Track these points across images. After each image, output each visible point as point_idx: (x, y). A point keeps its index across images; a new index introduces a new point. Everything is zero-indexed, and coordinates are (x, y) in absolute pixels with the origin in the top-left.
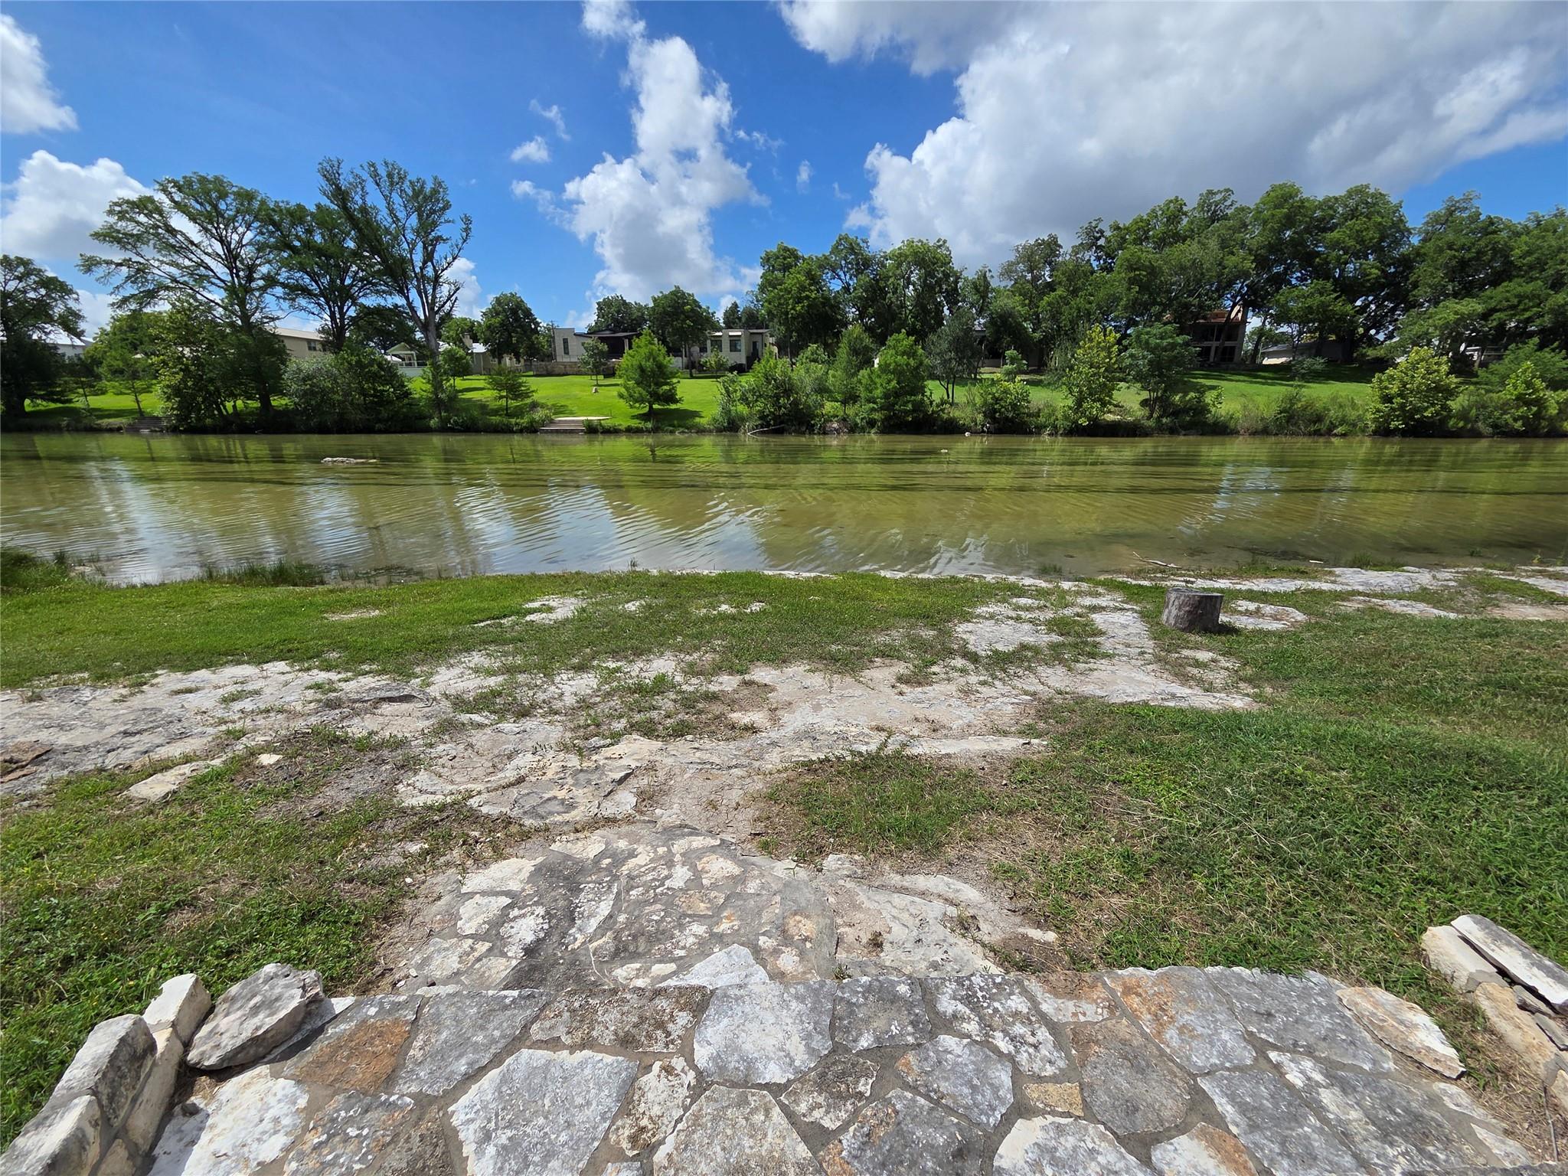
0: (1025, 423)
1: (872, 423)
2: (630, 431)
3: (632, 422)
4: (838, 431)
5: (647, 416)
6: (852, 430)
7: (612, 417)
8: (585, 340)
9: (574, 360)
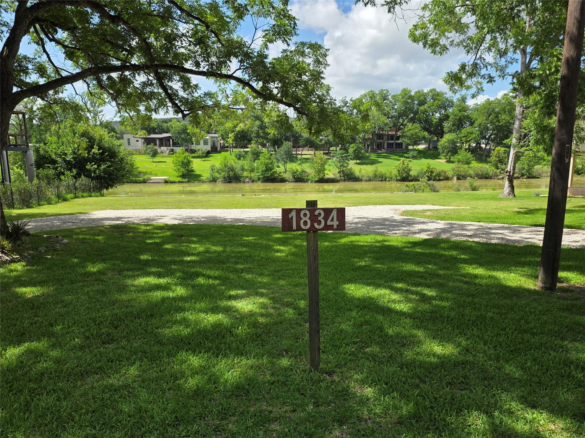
0: (303, 179)
1: (259, 179)
2: (179, 182)
3: (180, 179)
4: (248, 182)
5: (183, 176)
6: (253, 181)
7: (171, 177)
8: (138, 139)
9: (134, 148)
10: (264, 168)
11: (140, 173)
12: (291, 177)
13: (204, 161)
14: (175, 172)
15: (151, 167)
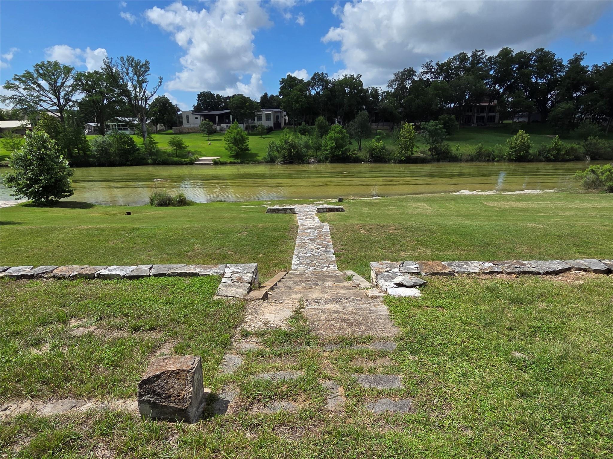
0: (384, 158)
1: (327, 159)
3: (231, 160)
4: (313, 162)
5: (236, 156)
6: (319, 161)
7: (222, 157)
8: (197, 116)
9: (192, 126)
10: (334, 144)
11: (189, 152)
12: (368, 156)
13: (264, 138)
14: (227, 151)
15: (203, 145)
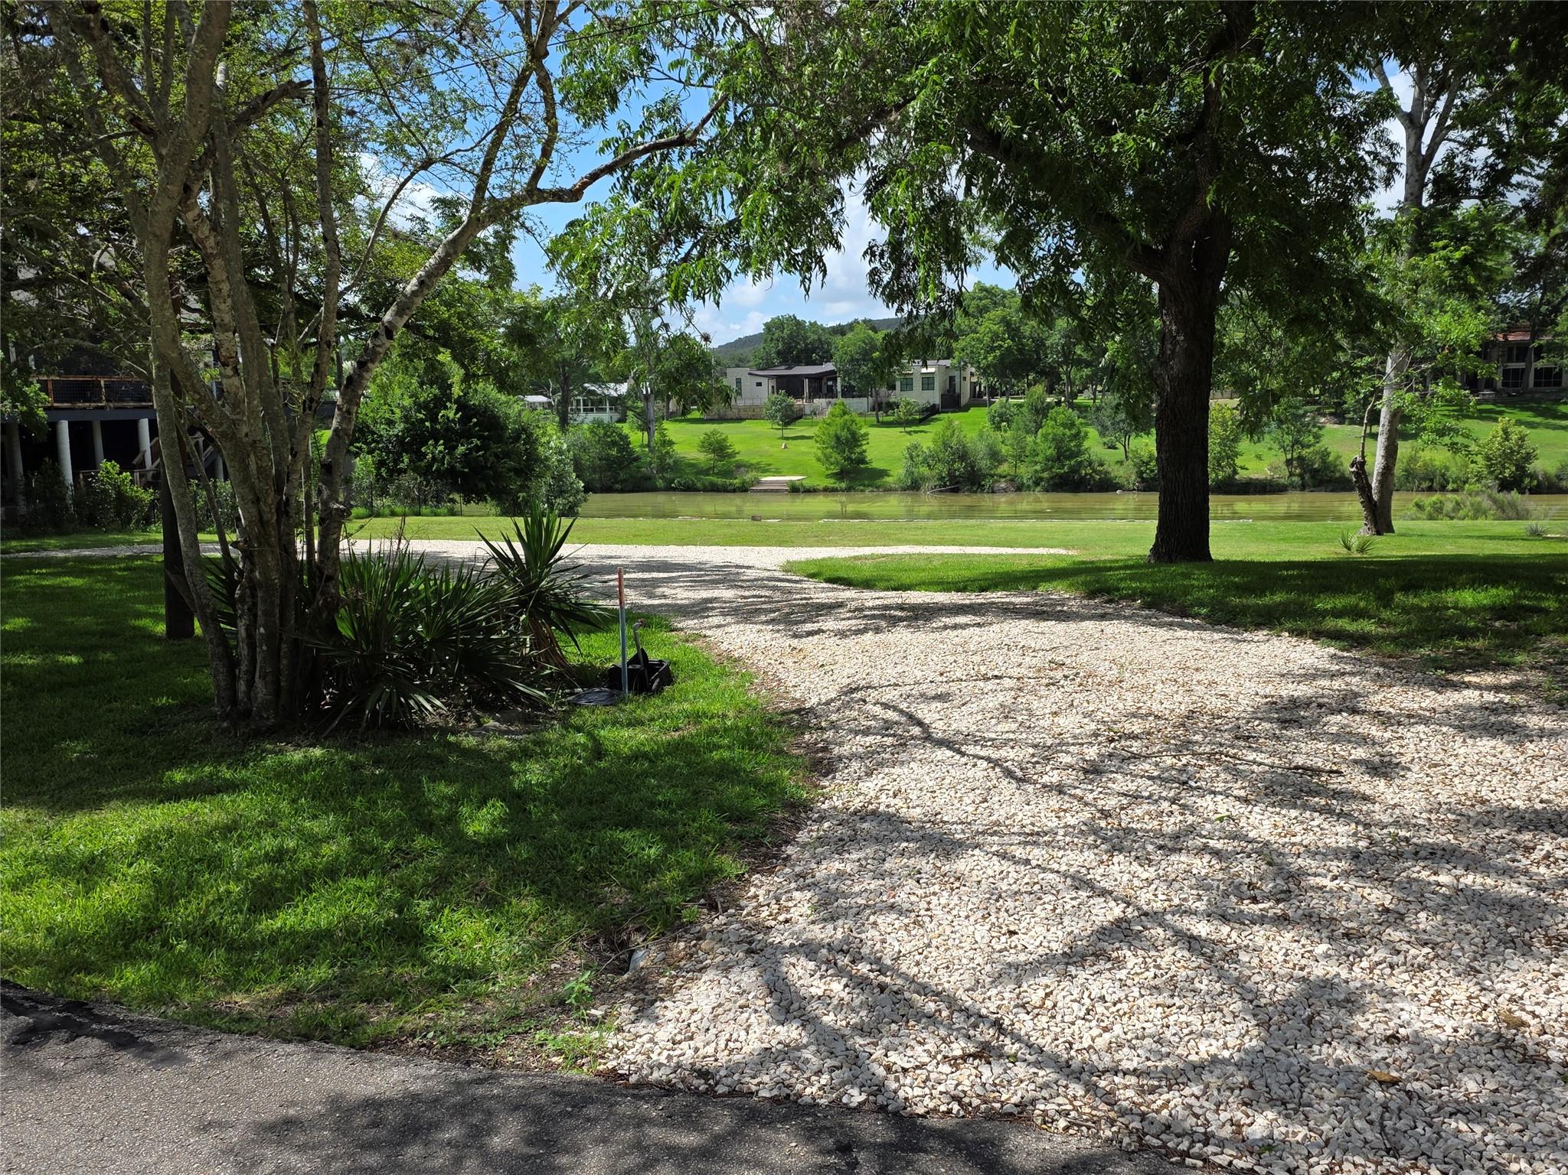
1: (1037, 482)
2: (826, 490)
3: (830, 483)
4: (1005, 490)
5: (841, 475)
6: (1019, 488)
7: (809, 476)
8: (759, 380)
9: (749, 403)
10: (1053, 450)
11: (739, 466)
12: (1133, 477)
13: (909, 433)
14: (819, 465)
15: (773, 450)
